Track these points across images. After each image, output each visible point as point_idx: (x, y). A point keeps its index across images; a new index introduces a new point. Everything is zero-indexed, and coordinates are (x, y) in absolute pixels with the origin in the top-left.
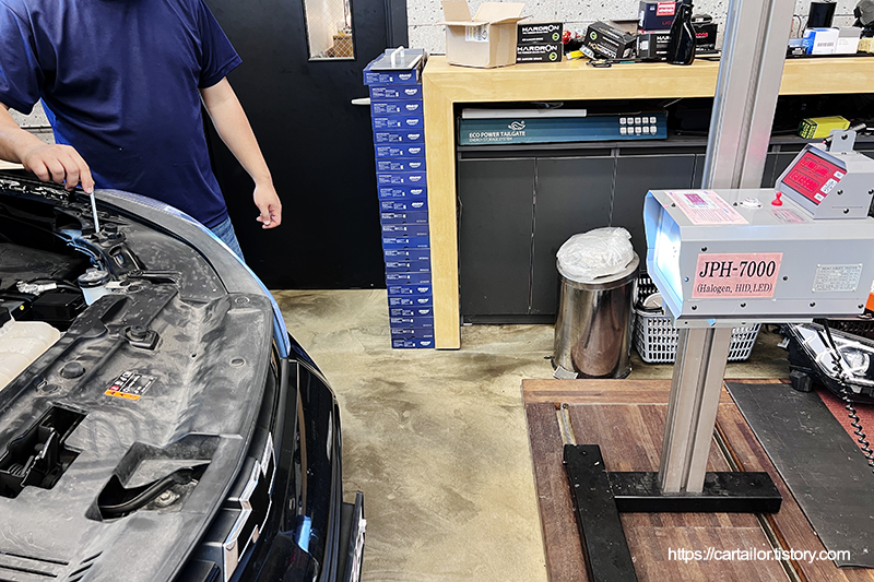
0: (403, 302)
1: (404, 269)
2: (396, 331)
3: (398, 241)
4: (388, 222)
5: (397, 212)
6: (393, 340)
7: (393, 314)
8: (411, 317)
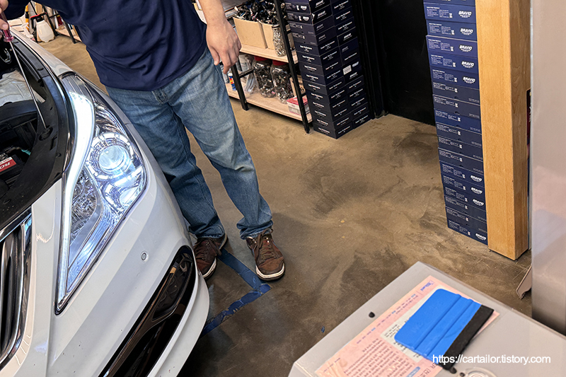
0: (457, 185)
1: (455, 149)
2: (451, 212)
3: (450, 117)
4: (440, 92)
5: (448, 84)
6: (448, 219)
7: (448, 193)
8: (466, 204)
